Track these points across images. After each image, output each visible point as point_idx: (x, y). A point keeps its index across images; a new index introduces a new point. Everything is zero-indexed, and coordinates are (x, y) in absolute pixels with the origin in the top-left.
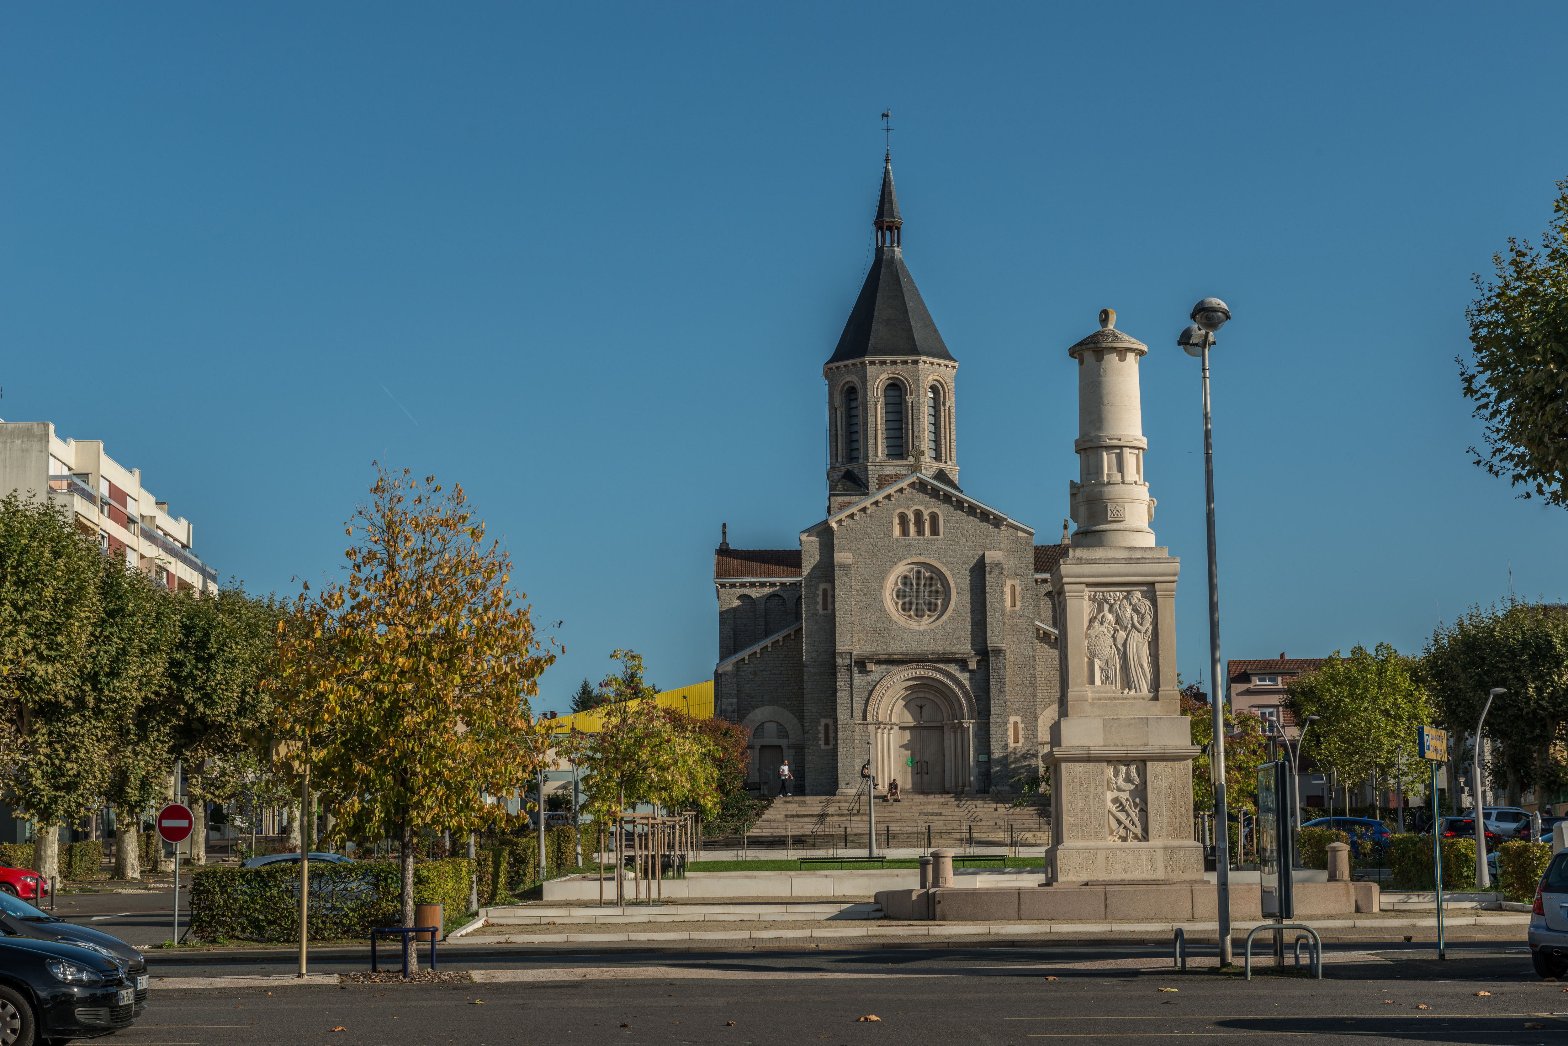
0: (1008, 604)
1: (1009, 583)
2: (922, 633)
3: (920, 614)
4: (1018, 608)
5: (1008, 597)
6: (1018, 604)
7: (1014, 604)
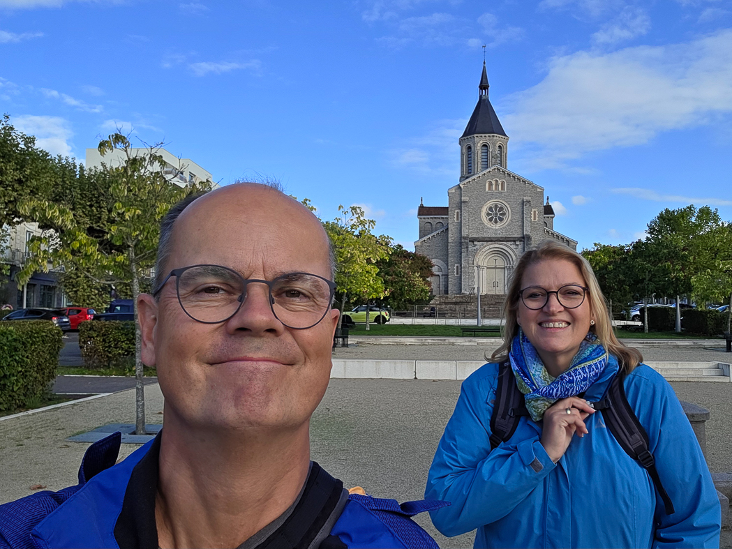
0: (532, 219)
1: (533, 210)
2: (496, 230)
3: (496, 222)
4: (536, 220)
5: (533, 216)
6: (537, 219)
7: (535, 219)
